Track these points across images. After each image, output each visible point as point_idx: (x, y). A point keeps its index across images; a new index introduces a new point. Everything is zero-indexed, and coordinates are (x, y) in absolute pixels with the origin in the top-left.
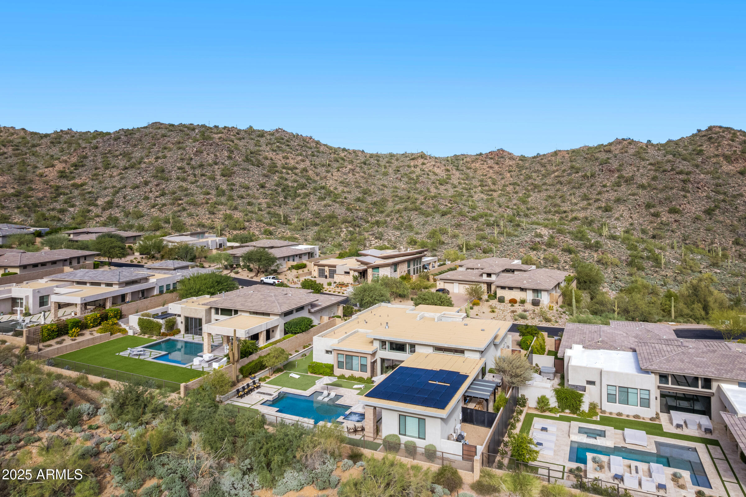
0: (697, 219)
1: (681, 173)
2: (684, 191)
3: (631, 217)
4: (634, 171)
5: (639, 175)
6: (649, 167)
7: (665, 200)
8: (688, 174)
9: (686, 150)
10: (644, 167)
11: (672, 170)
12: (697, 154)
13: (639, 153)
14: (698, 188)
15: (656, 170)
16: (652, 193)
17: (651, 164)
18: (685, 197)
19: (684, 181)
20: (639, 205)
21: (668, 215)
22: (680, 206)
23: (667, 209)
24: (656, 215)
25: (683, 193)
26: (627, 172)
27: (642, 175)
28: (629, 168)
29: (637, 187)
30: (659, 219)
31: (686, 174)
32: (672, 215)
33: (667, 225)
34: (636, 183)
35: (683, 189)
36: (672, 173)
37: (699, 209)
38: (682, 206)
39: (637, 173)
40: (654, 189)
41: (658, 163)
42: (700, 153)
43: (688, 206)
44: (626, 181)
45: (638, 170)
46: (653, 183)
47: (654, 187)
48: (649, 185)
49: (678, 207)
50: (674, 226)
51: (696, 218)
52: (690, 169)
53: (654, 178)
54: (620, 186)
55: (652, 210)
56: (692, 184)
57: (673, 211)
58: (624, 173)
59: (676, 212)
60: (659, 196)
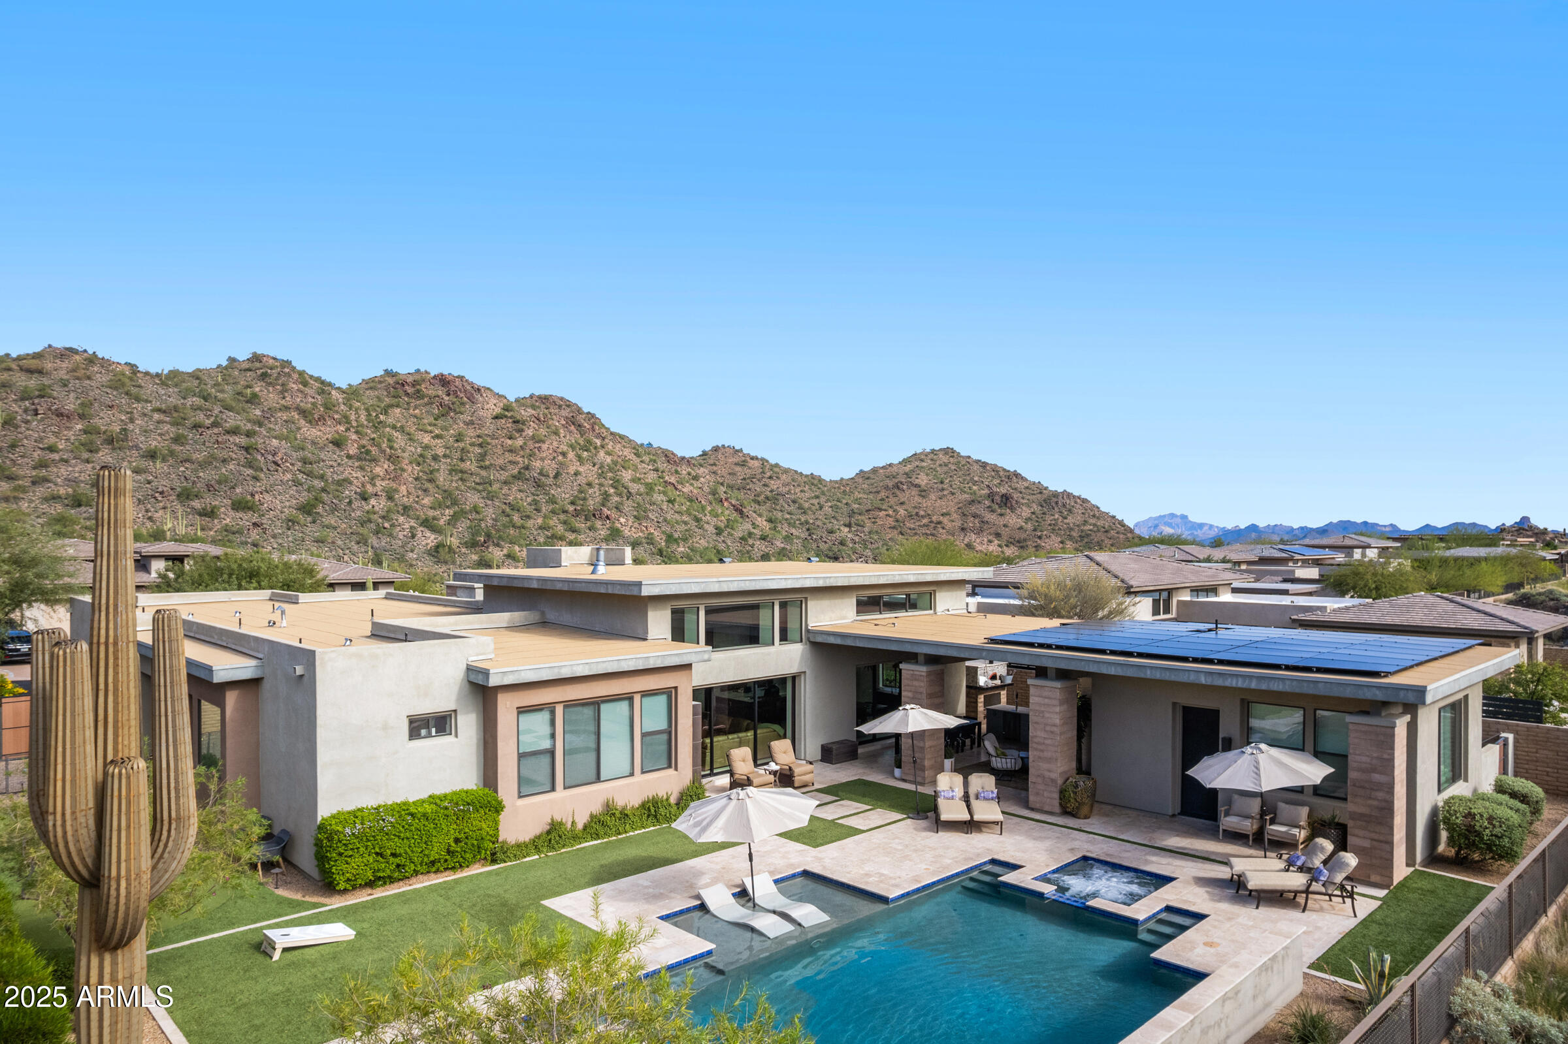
0: (291, 522)
1: (234, 431)
2: (251, 467)
3: (150, 518)
4: (122, 421)
5: (137, 431)
6: (156, 416)
7: (219, 482)
8: (249, 434)
9: (222, 391)
10: (145, 415)
11: (215, 424)
12: (247, 402)
13: (123, 385)
14: (275, 463)
15: (175, 424)
16: (182, 469)
17: (159, 410)
18: (256, 478)
19: (247, 449)
20: (162, 493)
21: (232, 513)
22: (253, 495)
23: (228, 502)
24: (209, 513)
25: (250, 472)
26: (108, 421)
27: (146, 431)
28: (106, 414)
29: (143, 456)
30: (216, 521)
31: (248, 436)
32: (240, 514)
33: (239, 532)
34: (137, 447)
35: (250, 465)
36: (216, 430)
37: (287, 504)
38: (257, 497)
39: (131, 427)
40: (187, 460)
41: (176, 408)
42: (253, 399)
43: (268, 497)
44: (110, 441)
45: (132, 420)
46: (178, 448)
47: (181, 457)
48: (172, 453)
49: (249, 497)
50: (255, 535)
51: (290, 520)
52: (249, 426)
53: (177, 440)
54: (97, 451)
55: (196, 504)
56: (263, 455)
57: (240, 506)
58: (96, 421)
59: (250, 508)
60: (201, 474)
